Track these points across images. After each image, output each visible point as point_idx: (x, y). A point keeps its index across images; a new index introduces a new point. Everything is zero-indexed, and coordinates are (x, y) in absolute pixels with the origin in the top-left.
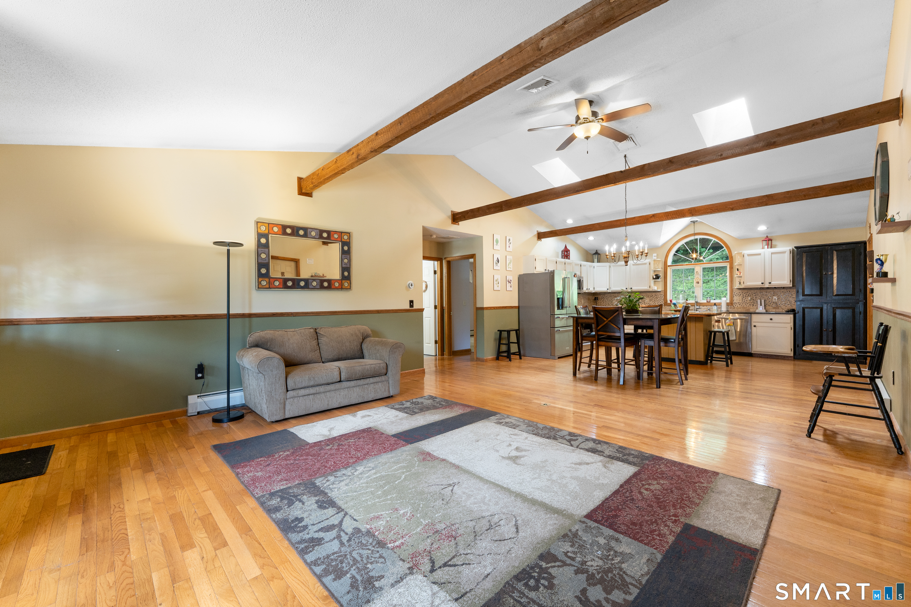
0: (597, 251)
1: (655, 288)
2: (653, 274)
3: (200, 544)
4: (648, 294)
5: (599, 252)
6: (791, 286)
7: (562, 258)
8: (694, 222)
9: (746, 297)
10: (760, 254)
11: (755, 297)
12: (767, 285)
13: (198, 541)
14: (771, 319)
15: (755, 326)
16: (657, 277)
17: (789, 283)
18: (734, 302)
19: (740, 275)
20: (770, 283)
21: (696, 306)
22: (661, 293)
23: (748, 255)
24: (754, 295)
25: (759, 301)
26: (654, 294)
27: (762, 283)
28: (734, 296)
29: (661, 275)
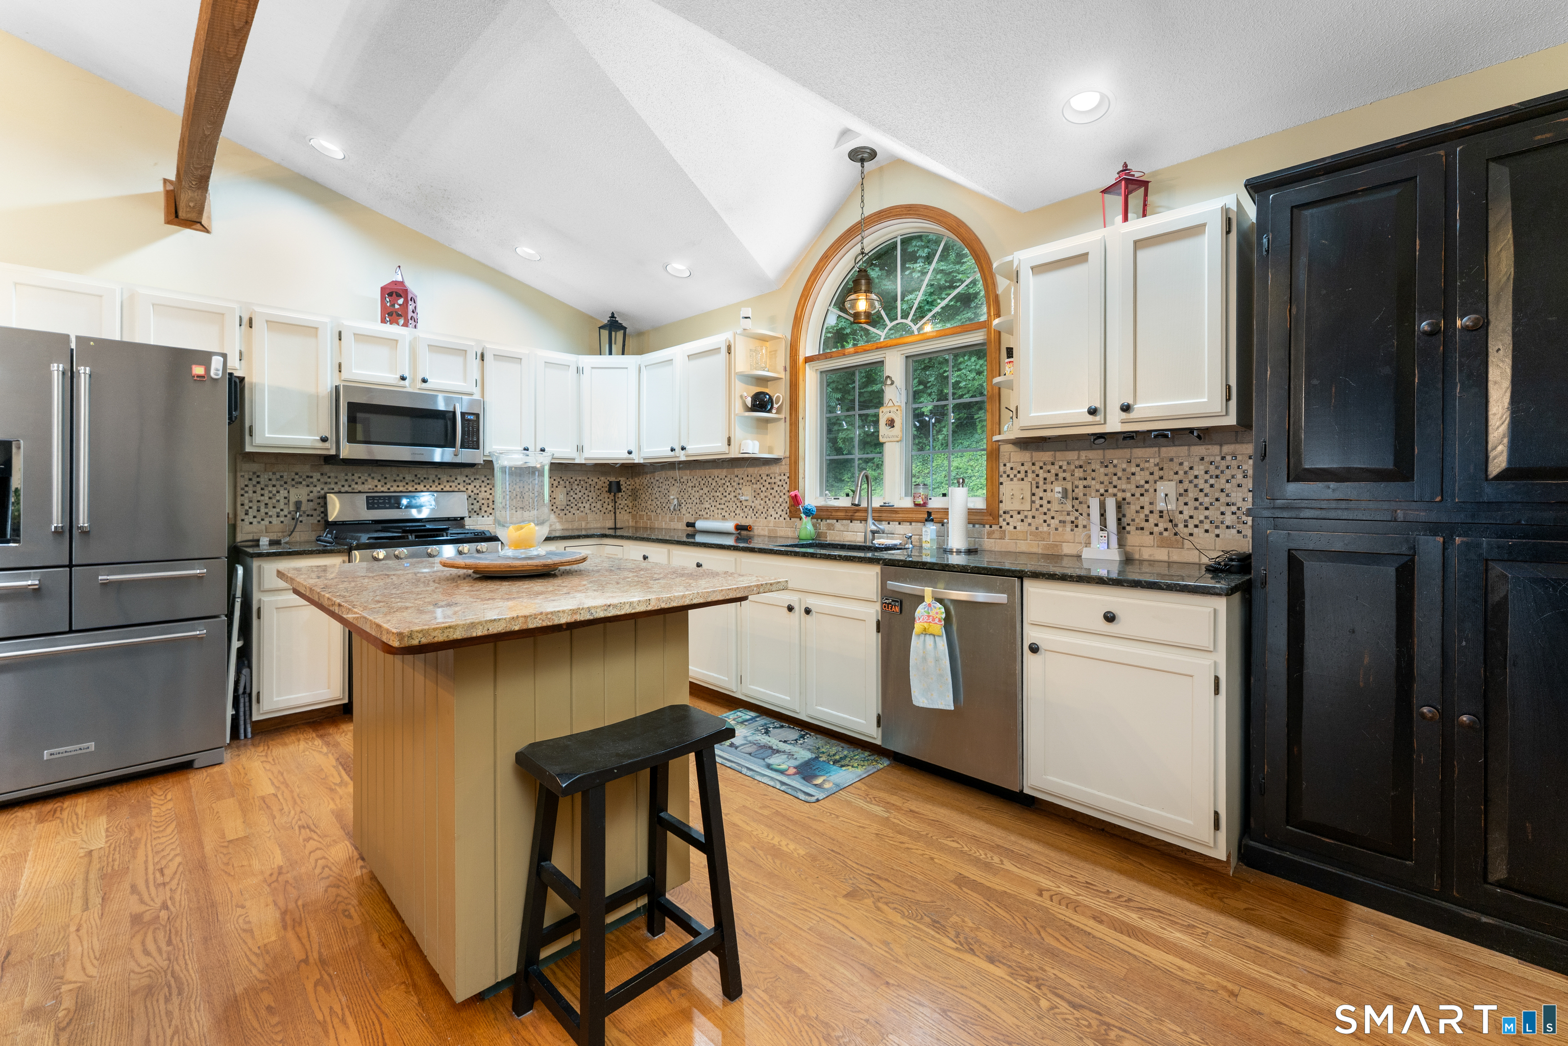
0: (613, 316)
1: (752, 447)
2: (747, 393)
6: (1231, 420)
7: (383, 321)
8: (865, 159)
9: (1048, 487)
10: (1082, 258)
11: (1081, 484)
12: (1115, 423)
14: (1110, 618)
15: (1034, 649)
16: (761, 403)
17: (1217, 406)
18: (1003, 507)
19: (1012, 378)
20: (1126, 408)
21: (870, 521)
23: (1038, 269)
24: (1079, 473)
25: (1094, 503)
26: (745, 470)
27: (1093, 412)
28: (1003, 479)
29: (779, 393)
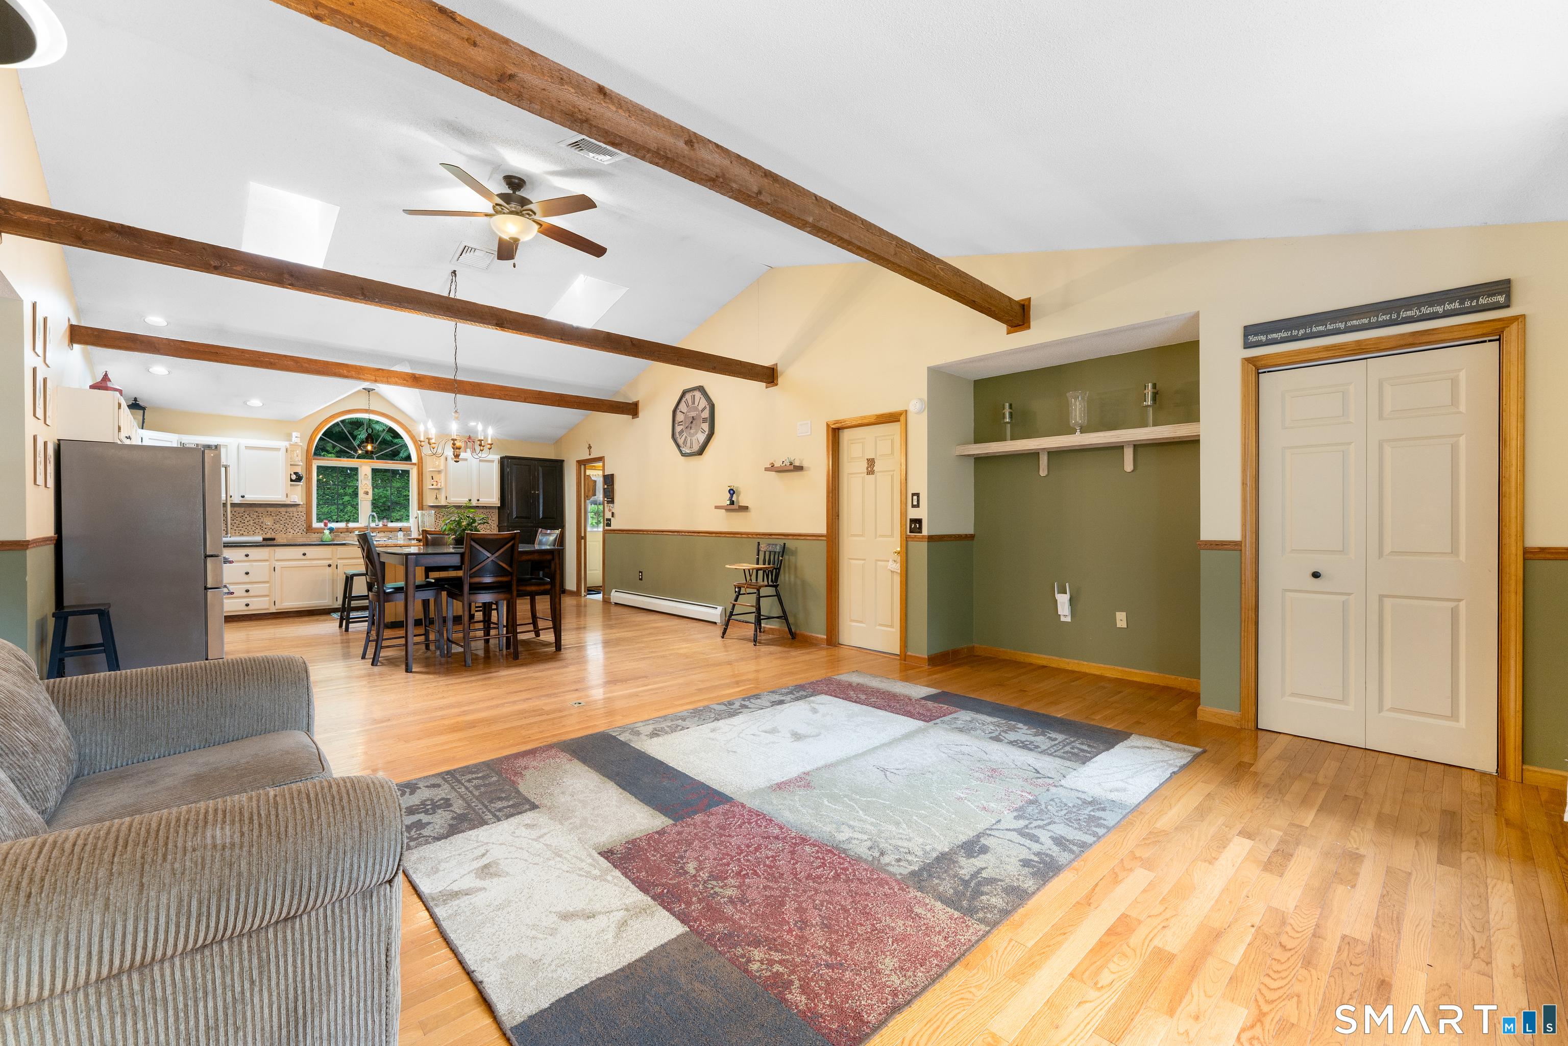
0: (135, 400)
1: (295, 499)
2: (290, 472)
3: (1146, 945)
4: (270, 509)
5: (141, 403)
6: (499, 505)
8: (369, 391)
12: (474, 503)
13: (1144, 951)
16: (299, 478)
17: (497, 502)
19: (439, 486)
22: (300, 509)
26: (283, 510)
27: (470, 500)
